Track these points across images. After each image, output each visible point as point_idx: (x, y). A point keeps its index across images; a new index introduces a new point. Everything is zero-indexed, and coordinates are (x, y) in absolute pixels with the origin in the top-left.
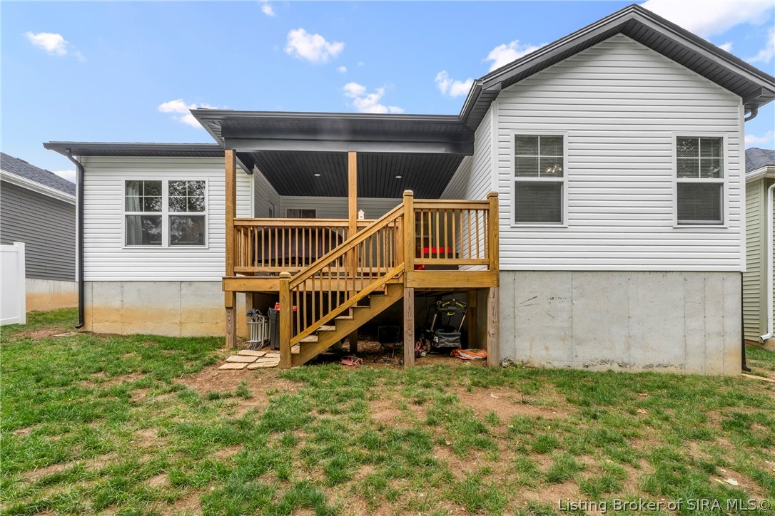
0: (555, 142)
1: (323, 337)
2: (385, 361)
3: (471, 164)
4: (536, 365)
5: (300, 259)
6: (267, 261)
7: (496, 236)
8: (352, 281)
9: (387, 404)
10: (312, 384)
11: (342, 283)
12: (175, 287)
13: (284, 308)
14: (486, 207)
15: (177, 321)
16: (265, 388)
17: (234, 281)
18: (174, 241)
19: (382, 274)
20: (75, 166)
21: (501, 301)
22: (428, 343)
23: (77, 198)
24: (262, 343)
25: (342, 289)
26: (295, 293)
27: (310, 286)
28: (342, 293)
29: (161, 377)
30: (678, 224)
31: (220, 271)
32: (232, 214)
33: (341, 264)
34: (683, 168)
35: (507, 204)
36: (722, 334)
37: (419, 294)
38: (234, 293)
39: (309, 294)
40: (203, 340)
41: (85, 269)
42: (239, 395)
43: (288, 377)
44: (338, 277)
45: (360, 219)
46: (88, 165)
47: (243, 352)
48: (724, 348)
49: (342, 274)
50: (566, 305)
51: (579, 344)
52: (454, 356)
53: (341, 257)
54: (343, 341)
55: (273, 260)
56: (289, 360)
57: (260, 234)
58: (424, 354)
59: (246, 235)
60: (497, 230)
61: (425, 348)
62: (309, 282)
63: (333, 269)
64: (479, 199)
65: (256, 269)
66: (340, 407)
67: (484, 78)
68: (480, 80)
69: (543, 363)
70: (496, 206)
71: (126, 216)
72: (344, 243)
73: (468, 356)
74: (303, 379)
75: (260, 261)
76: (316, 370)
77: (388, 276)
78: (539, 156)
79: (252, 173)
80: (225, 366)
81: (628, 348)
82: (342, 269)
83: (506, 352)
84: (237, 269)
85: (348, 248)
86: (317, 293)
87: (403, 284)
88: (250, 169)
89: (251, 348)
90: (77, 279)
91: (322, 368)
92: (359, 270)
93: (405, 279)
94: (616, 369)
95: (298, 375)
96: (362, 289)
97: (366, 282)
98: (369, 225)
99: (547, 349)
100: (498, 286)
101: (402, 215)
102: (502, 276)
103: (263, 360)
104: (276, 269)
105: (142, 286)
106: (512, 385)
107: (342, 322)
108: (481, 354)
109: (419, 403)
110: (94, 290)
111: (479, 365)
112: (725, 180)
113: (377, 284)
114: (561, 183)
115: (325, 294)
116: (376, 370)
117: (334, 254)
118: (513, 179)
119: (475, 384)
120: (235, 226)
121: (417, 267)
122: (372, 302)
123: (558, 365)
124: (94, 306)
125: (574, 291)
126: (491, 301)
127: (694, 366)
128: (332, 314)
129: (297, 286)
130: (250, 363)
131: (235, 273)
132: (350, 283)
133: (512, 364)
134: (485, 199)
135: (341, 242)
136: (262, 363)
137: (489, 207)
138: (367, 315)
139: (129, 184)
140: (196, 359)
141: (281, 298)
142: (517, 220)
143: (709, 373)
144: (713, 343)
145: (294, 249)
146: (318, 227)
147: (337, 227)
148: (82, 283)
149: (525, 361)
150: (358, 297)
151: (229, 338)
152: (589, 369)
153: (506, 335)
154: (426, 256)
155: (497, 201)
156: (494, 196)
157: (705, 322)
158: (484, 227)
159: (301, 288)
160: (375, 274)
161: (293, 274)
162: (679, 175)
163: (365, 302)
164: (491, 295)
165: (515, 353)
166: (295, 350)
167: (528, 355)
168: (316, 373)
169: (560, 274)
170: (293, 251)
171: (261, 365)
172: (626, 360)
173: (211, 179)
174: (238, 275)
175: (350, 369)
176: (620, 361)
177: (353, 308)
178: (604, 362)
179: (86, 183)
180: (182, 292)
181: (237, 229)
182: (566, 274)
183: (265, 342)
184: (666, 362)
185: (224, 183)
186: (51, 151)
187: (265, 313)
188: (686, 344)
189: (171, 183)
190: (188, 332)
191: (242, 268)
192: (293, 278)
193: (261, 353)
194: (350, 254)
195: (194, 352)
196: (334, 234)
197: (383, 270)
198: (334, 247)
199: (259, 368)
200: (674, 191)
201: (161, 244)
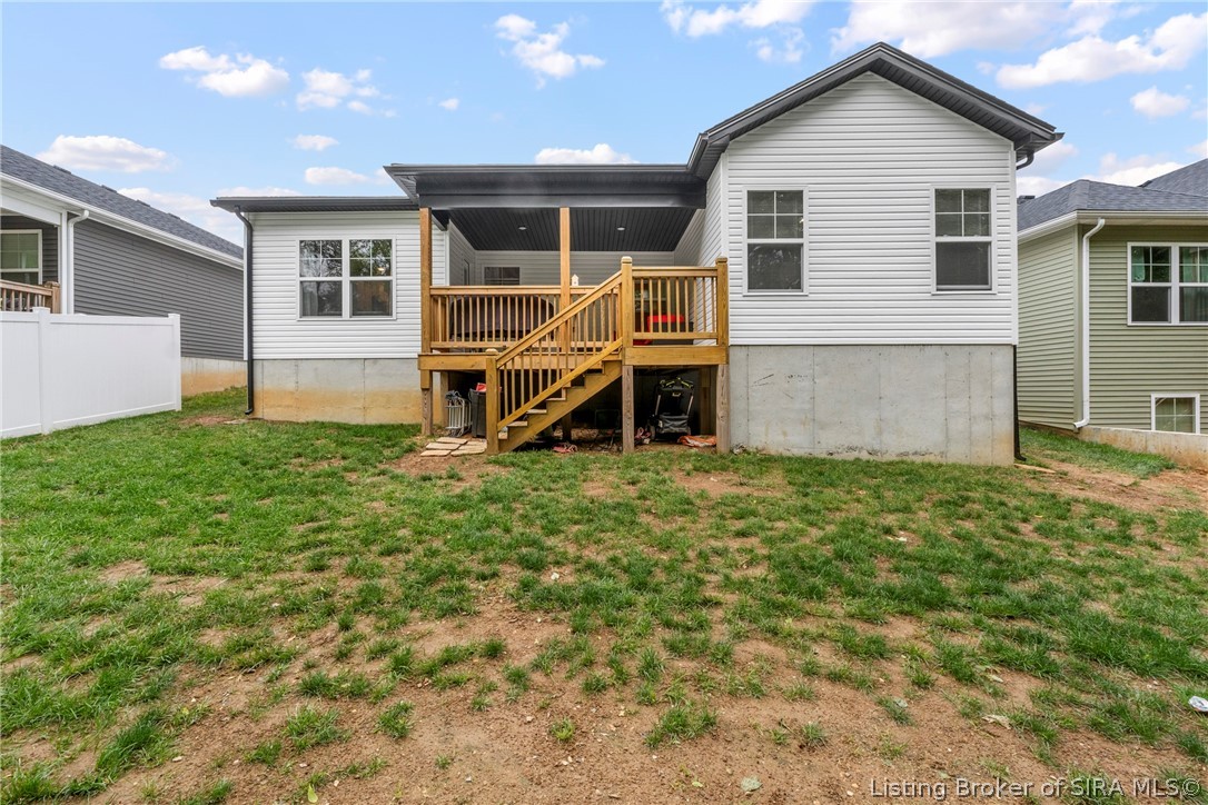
0: (793, 199)
1: (532, 420)
2: (603, 448)
3: (703, 218)
4: (773, 453)
5: (505, 332)
6: (467, 335)
7: (725, 306)
8: (565, 358)
9: (601, 484)
10: (524, 468)
11: (554, 359)
12: (356, 367)
13: (490, 389)
14: (714, 274)
15: (360, 406)
16: (475, 472)
17: (431, 358)
18: (356, 311)
19: (599, 350)
20: (242, 224)
21: (732, 379)
22: (652, 429)
23: (245, 262)
24: (462, 431)
25: (554, 367)
26: (502, 372)
27: (519, 364)
28: (554, 372)
29: (364, 462)
30: (938, 290)
31: (414, 347)
32: (428, 282)
33: (552, 338)
34: (943, 226)
35: (739, 270)
36: (990, 417)
37: (640, 372)
38: (431, 372)
39: (518, 373)
40: (393, 427)
41: (255, 345)
42: (451, 477)
43: (496, 462)
44: (549, 353)
45: (574, 285)
46: (257, 223)
47: (442, 439)
48: (993, 434)
49: (553, 349)
50: (806, 384)
51: (822, 429)
52: (681, 444)
53: (552, 332)
54: (554, 426)
55: (475, 334)
56: (496, 447)
57: (459, 302)
58: (647, 441)
59: (444, 305)
60: (726, 299)
61: (648, 434)
62: (517, 359)
63: (544, 344)
64: (707, 266)
65: (455, 344)
66: (553, 486)
67: (710, 131)
68: (705, 134)
69: (781, 450)
70: (725, 273)
71: (301, 282)
72: (555, 317)
73: (696, 443)
74: (513, 464)
75: (459, 335)
76: (525, 457)
77: (605, 352)
78: (775, 215)
79: (446, 229)
80: (426, 453)
81: (880, 433)
82: (554, 344)
83: (738, 438)
84: (434, 344)
85: (560, 322)
86: (527, 372)
87: (621, 361)
88: (444, 226)
89: (450, 435)
90: (246, 358)
91: (533, 454)
92: (573, 345)
93: (624, 356)
94: (865, 456)
95: (508, 460)
96: (576, 366)
97: (580, 359)
98: (589, 292)
99: (785, 434)
100: (728, 363)
101: (621, 284)
102: (732, 351)
103: (466, 447)
104: (478, 344)
105: (320, 364)
106: (736, 471)
107: (553, 404)
108: (711, 440)
109: (633, 483)
110: (265, 370)
111: (707, 453)
112: (993, 238)
113: (593, 361)
114: (801, 245)
115: (536, 373)
116: (592, 457)
117: (544, 329)
118: (746, 241)
119: (696, 469)
120: (431, 296)
121: (637, 342)
122: (587, 382)
123: (797, 452)
124: (265, 387)
125: (816, 368)
126: (720, 379)
127: (958, 454)
128: (543, 395)
129: (505, 364)
130: (453, 450)
131: (432, 349)
132: (563, 359)
133: (745, 451)
134: (714, 265)
135: (551, 316)
136: (465, 450)
137: (719, 273)
138: (581, 396)
139: (304, 245)
140: (394, 446)
141: (487, 377)
142: (751, 287)
143: (975, 462)
144: (980, 428)
145: (499, 320)
146: (526, 295)
147: (548, 295)
148: (251, 361)
149: (760, 447)
150: (572, 376)
151: (425, 424)
152: (833, 456)
153: (738, 419)
154: (647, 330)
155: (726, 268)
156: (722, 262)
157: (970, 404)
158: (713, 297)
159: (509, 366)
160: (590, 350)
161: (499, 350)
162: (938, 234)
163: (579, 382)
164: (720, 373)
165: (748, 438)
166: (503, 436)
167: (764, 441)
168: (526, 459)
169: (799, 349)
170: (497, 323)
171: (465, 452)
172: (877, 447)
173: (399, 237)
174: (435, 352)
175: (563, 456)
176: (869, 448)
177: (566, 388)
178: (851, 449)
179: (254, 244)
180: (367, 371)
181: (434, 298)
182: (805, 349)
183: (466, 428)
184: (924, 449)
185: (419, 248)
186: (219, 209)
187: (465, 396)
188: (947, 429)
189: (353, 243)
190: (373, 418)
191: (440, 344)
192: (501, 354)
193: (464, 441)
194: (562, 328)
195: (389, 439)
196: (543, 303)
197: (599, 344)
198: (543, 321)
199: (464, 455)
200: (933, 252)
201: (341, 315)
